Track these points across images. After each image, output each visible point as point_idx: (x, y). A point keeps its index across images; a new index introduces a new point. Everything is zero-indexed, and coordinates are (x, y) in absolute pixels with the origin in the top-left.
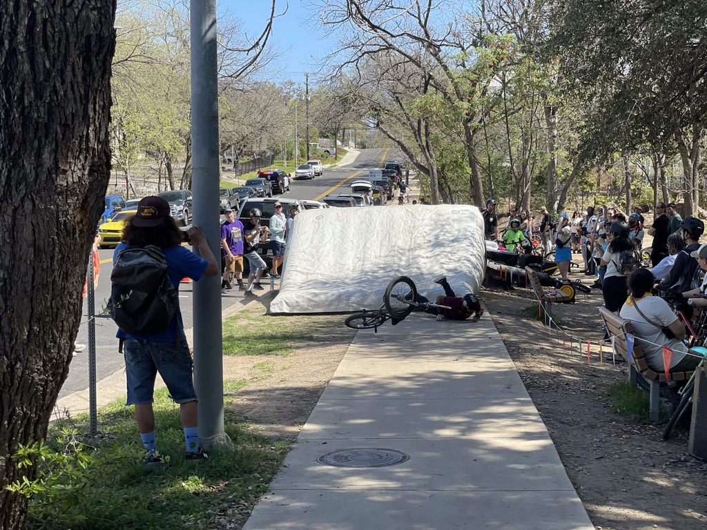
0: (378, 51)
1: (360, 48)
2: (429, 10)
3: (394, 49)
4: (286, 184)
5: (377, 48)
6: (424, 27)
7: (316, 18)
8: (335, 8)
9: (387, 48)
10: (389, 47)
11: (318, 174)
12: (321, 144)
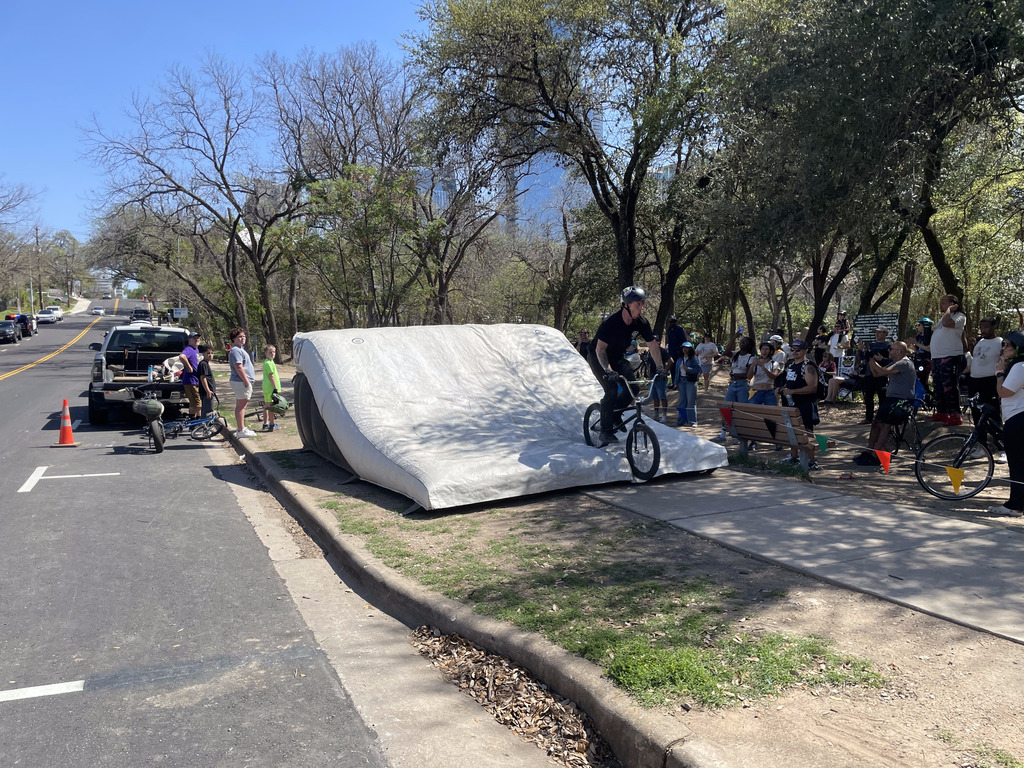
0: (168, 191)
1: (146, 187)
2: (225, 156)
3: (185, 191)
4: (35, 327)
5: (165, 188)
6: (220, 171)
7: (95, 154)
8: (117, 145)
9: (177, 190)
10: (179, 188)
11: (60, 319)
12: (51, 293)
